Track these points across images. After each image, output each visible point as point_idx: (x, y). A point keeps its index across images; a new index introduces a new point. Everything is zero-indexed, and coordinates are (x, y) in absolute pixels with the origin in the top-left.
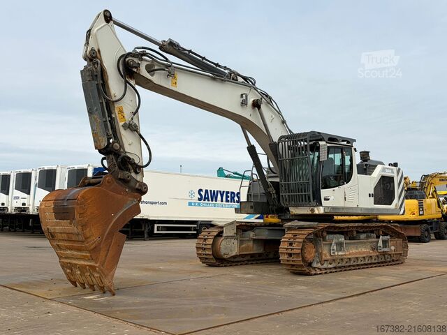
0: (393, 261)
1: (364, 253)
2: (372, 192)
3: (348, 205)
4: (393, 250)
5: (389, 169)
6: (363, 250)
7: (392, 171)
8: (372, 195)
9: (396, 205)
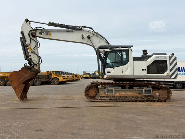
1: (131, 95)
3: (124, 74)
4: (157, 95)
5: (162, 57)
6: (130, 94)
7: (165, 58)
8: (145, 70)
9: (168, 74)
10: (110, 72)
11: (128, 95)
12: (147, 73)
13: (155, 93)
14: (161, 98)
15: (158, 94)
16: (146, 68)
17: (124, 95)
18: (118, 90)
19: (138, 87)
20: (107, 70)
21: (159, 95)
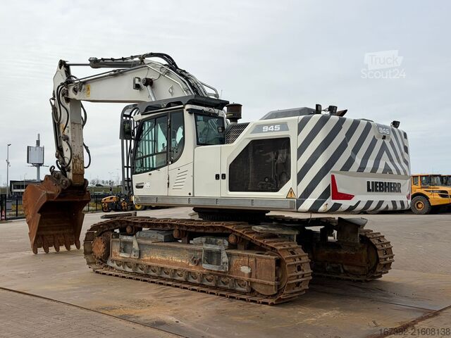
0: (235, 291)
1: (176, 263)
2: (226, 171)
3: (173, 193)
4: (244, 273)
5: (274, 124)
6: (175, 259)
7: (284, 126)
8: (224, 176)
9: (291, 191)
10: (142, 187)
11: (168, 263)
12: (231, 190)
13: (237, 265)
14: (259, 286)
15: (245, 270)
16: (226, 172)
17: (161, 261)
18: (149, 245)
19: (204, 239)
20: (137, 179)
21: (250, 275)
